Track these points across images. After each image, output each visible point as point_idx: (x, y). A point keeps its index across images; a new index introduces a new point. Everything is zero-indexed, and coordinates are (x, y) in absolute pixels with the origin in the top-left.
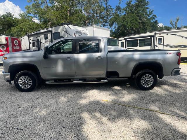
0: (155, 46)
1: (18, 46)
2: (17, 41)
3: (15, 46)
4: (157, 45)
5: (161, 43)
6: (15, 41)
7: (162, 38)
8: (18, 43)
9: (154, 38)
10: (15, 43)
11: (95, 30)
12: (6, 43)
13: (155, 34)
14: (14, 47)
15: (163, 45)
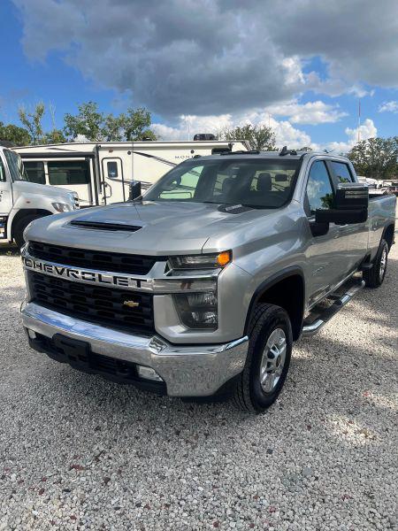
0: (101, 184)
4: (107, 180)
5: (116, 175)
7: (118, 161)
9: (96, 160)
13: (98, 148)
15: (123, 181)
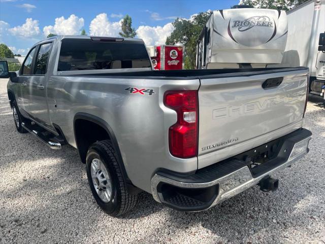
1: (176, 59)
2: (176, 51)
3: (171, 60)
6: (172, 51)
8: (177, 54)
10: (171, 54)
11: (319, 11)
12: (156, 55)
14: (169, 62)
